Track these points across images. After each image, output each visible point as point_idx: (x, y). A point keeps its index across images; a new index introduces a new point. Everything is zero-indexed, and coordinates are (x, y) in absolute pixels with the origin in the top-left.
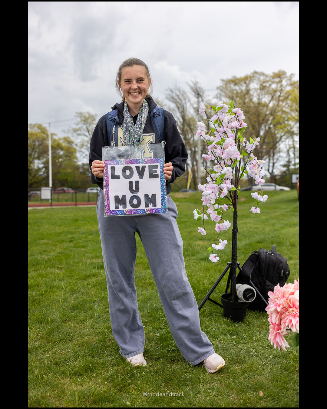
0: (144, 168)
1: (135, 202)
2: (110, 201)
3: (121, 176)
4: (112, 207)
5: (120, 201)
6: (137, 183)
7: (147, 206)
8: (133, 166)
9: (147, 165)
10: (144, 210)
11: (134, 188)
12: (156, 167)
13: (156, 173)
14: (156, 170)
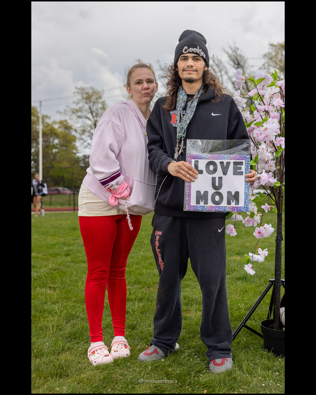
1: (217, 198)
2: (191, 196)
3: (205, 171)
4: (193, 203)
5: (201, 197)
7: (229, 203)
8: (218, 162)
9: (232, 161)
10: (226, 207)
11: (217, 184)
12: (241, 163)
13: (241, 170)
14: (241, 167)
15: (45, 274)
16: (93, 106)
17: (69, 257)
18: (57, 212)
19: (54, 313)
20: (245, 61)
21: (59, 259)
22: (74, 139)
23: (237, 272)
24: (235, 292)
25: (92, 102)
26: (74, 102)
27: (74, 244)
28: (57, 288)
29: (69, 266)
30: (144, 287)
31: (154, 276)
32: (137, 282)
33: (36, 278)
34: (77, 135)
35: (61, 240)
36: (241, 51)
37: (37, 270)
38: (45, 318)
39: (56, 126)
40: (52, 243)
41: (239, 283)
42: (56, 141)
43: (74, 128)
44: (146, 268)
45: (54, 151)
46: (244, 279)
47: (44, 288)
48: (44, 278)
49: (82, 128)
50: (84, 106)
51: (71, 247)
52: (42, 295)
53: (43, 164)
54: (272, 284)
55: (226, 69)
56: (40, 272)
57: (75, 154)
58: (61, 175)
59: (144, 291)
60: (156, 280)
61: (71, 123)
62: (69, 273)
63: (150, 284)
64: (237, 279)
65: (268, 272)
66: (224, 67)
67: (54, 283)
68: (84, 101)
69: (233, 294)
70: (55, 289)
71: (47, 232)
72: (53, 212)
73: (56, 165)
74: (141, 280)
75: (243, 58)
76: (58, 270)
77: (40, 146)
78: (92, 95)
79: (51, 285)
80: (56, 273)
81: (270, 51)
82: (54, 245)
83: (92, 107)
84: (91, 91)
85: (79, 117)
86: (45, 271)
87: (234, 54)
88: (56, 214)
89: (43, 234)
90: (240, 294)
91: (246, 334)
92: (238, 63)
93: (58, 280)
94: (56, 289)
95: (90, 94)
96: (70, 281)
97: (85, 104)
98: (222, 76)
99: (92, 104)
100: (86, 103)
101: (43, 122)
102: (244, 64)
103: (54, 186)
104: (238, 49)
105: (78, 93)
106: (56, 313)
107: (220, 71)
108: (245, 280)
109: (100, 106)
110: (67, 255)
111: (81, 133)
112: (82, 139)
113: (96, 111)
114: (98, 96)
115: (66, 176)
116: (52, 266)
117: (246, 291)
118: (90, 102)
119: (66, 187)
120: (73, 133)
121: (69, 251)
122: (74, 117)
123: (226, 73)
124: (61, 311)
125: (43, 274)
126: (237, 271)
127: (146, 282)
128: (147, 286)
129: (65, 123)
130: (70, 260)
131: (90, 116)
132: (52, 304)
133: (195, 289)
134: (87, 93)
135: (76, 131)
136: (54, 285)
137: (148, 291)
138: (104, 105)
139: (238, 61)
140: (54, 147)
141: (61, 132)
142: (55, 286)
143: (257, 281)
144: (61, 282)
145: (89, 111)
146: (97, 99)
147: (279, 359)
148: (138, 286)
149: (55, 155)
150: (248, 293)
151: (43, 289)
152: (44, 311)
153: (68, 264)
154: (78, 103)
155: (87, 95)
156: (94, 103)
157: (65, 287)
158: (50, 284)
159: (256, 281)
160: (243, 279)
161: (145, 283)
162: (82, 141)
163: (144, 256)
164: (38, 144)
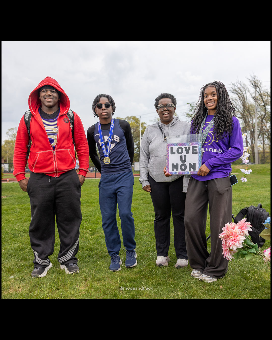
0: (189, 148)
1: (183, 167)
2: (169, 167)
3: (176, 153)
4: (170, 170)
5: (175, 167)
6: (185, 156)
7: (190, 170)
8: (183, 147)
9: (191, 146)
10: (188, 172)
11: (183, 160)
12: (196, 147)
13: (196, 151)
14: (196, 149)
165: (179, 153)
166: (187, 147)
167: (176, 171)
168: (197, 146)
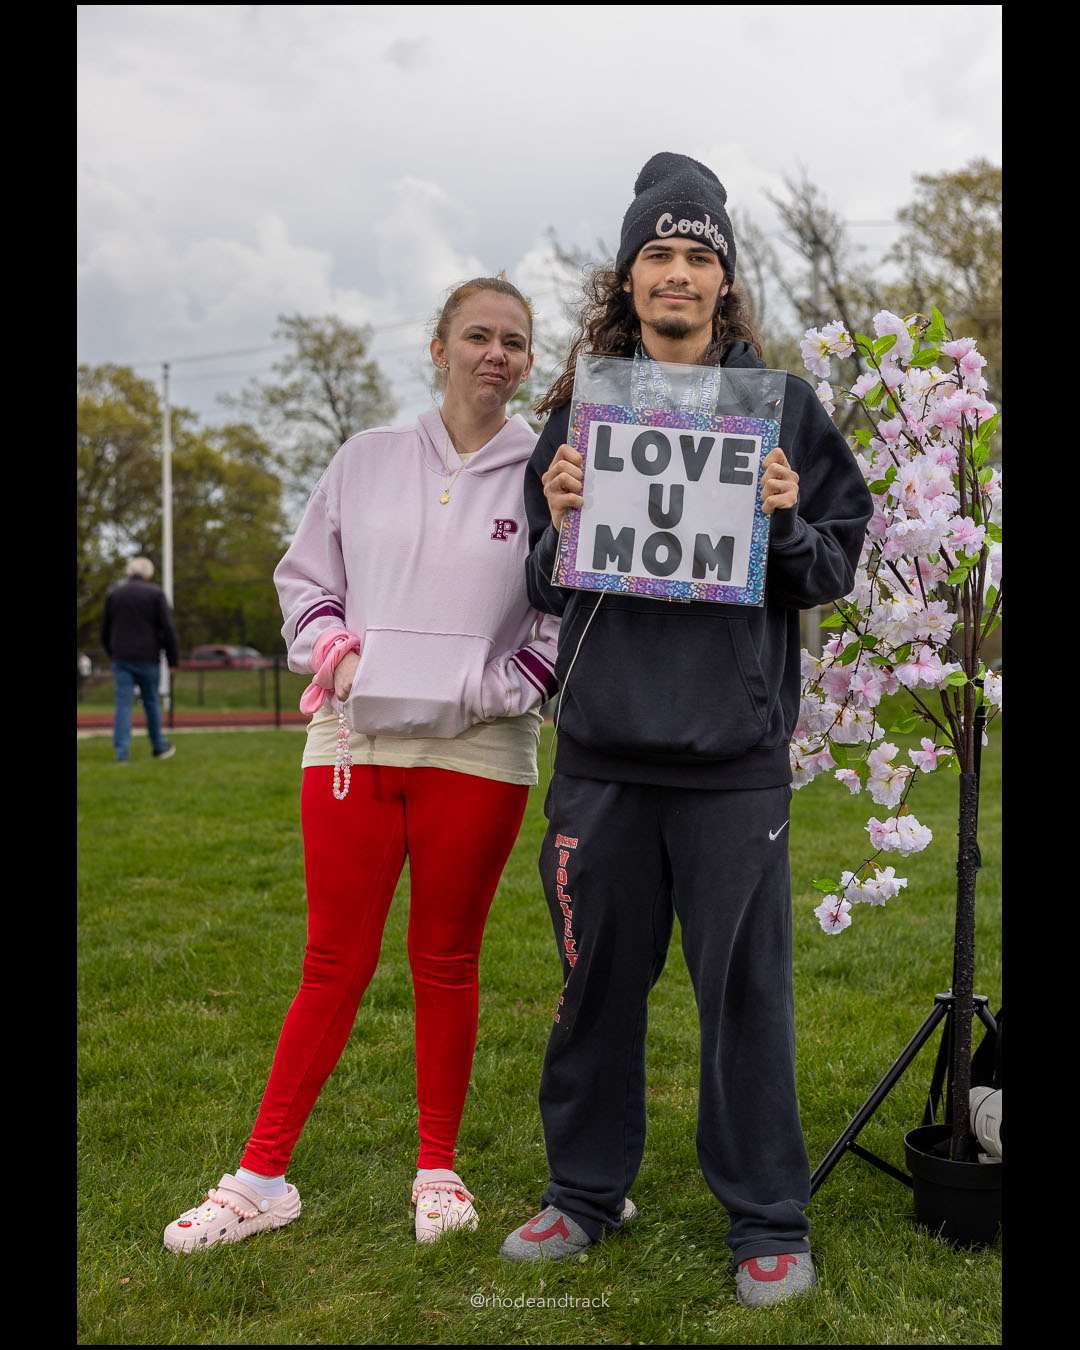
0: (707, 443)
1: (662, 554)
2: (580, 541)
3: (628, 464)
4: (584, 562)
5: (613, 546)
6: (677, 491)
7: (699, 572)
8: (673, 435)
9: (719, 437)
10: (687, 585)
11: (665, 510)
12: (750, 446)
13: (746, 466)
14: (747, 458)
15: (191, 950)
16: (337, 378)
17: (266, 895)
18: (223, 730)
19: (224, 1089)
20: (839, 232)
21: (234, 900)
22: (274, 487)
23: (816, 950)
24: (814, 1020)
25: (334, 366)
26: (275, 367)
27: (282, 845)
28: (232, 1003)
29: (266, 926)
30: (514, 1001)
31: (546, 961)
32: (492, 982)
33: (163, 967)
34: (286, 476)
35: (240, 831)
36: (824, 196)
37: (164, 936)
38: (195, 1103)
39: (215, 446)
40: (209, 840)
41: (827, 989)
42: (217, 494)
43: (275, 451)
44: (520, 935)
45: (211, 525)
46: (843, 977)
47: (188, 1001)
48: (187, 965)
49: (301, 453)
50: (306, 381)
51: (272, 858)
52: (182, 1024)
53: (176, 569)
54: (945, 1010)
55: (775, 257)
56: (176, 946)
57: (278, 536)
58: (233, 605)
59: (516, 1014)
60: (552, 977)
61: (264, 434)
62: (270, 948)
63: (533, 989)
64: (818, 974)
65: (921, 951)
66: (769, 249)
67: (221, 982)
68: (309, 362)
69: (807, 1026)
70: (223, 1004)
71: (193, 802)
72: (210, 730)
73: (216, 572)
74: (505, 976)
75: (832, 222)
76: (234, 939)
77: (167, 512)
78: (335, 342)
79: (210, 990)
80: (225, 948)
81: (920, 199)
82: (218, 849)
83: (333, 384)
84: (329, 331)
85: (291, 415)
86: (189, 940)
87: (802, 206)
88: (220, 736)
89: (179, 810)
90: (831, 1027)
91: (854, 1168)
92: (816, 239)
93: (235, 973)
94: (228, 1004)
95: (328, 340)
96: (272, 975)
97: (309, 374)
98: (760, 281)
99: (332, 373)
100: (315, 369)
101: (173, 431)
102: (835, 240)
103: (211, 641)
104: (813, 190)
105: (289, 335)
106: (230, 1087)
107: (756, 264)
108: (846, 979)
109: (359, 378)
110: (262, 885)
111: (298, 468)
112: (303, 490)
113: (346, 397)
114: (354, 346)
115: (249, 608)
116: (212, 924)
117: (850, 1018)
118: (327, 367)
119: (252, 645)
120: (273, 468)
121: (266, 871)
122: (275, 414)
123: (776, 270)
124: (246, 1081)
125: (185, 951)
126: (818, 947)
127: (521, 984)
128: (526, 996)
129: (246, 435)
130: (269, 904)
131: (326, 411)
132: (216, 1055)
133: (681, 1009)
134: (319, 337)
135: (280, 461)
136: (222, 989)
137: (529, 1013)
138: (372, 378)
139: (814, 231)
140: (212, 513)
141: (231, 465)
142: (224, 993)
143: (885, 984)
144: (244, 979)
145: (325, 395)
146: (350, 356)
147: (967, 1261)
148: (496, 995)
149: (214, 538)
150: (856, 1023)
151: (185, 1004)
152: (193, 1082)
153: (264, 916)
154: (286, 370)
155: (316, 345)
156: (340, 369)
157: (258, 997)
158: (208, 985)
159: (880, 981)
160: (840, 977)
161: (517, 986)
162: (301, 496)
163: (510, 892)
164: (159, 503)
165: (643, 466)
166: (698, 435)
167: (620, 569)
168: (753, 442)
